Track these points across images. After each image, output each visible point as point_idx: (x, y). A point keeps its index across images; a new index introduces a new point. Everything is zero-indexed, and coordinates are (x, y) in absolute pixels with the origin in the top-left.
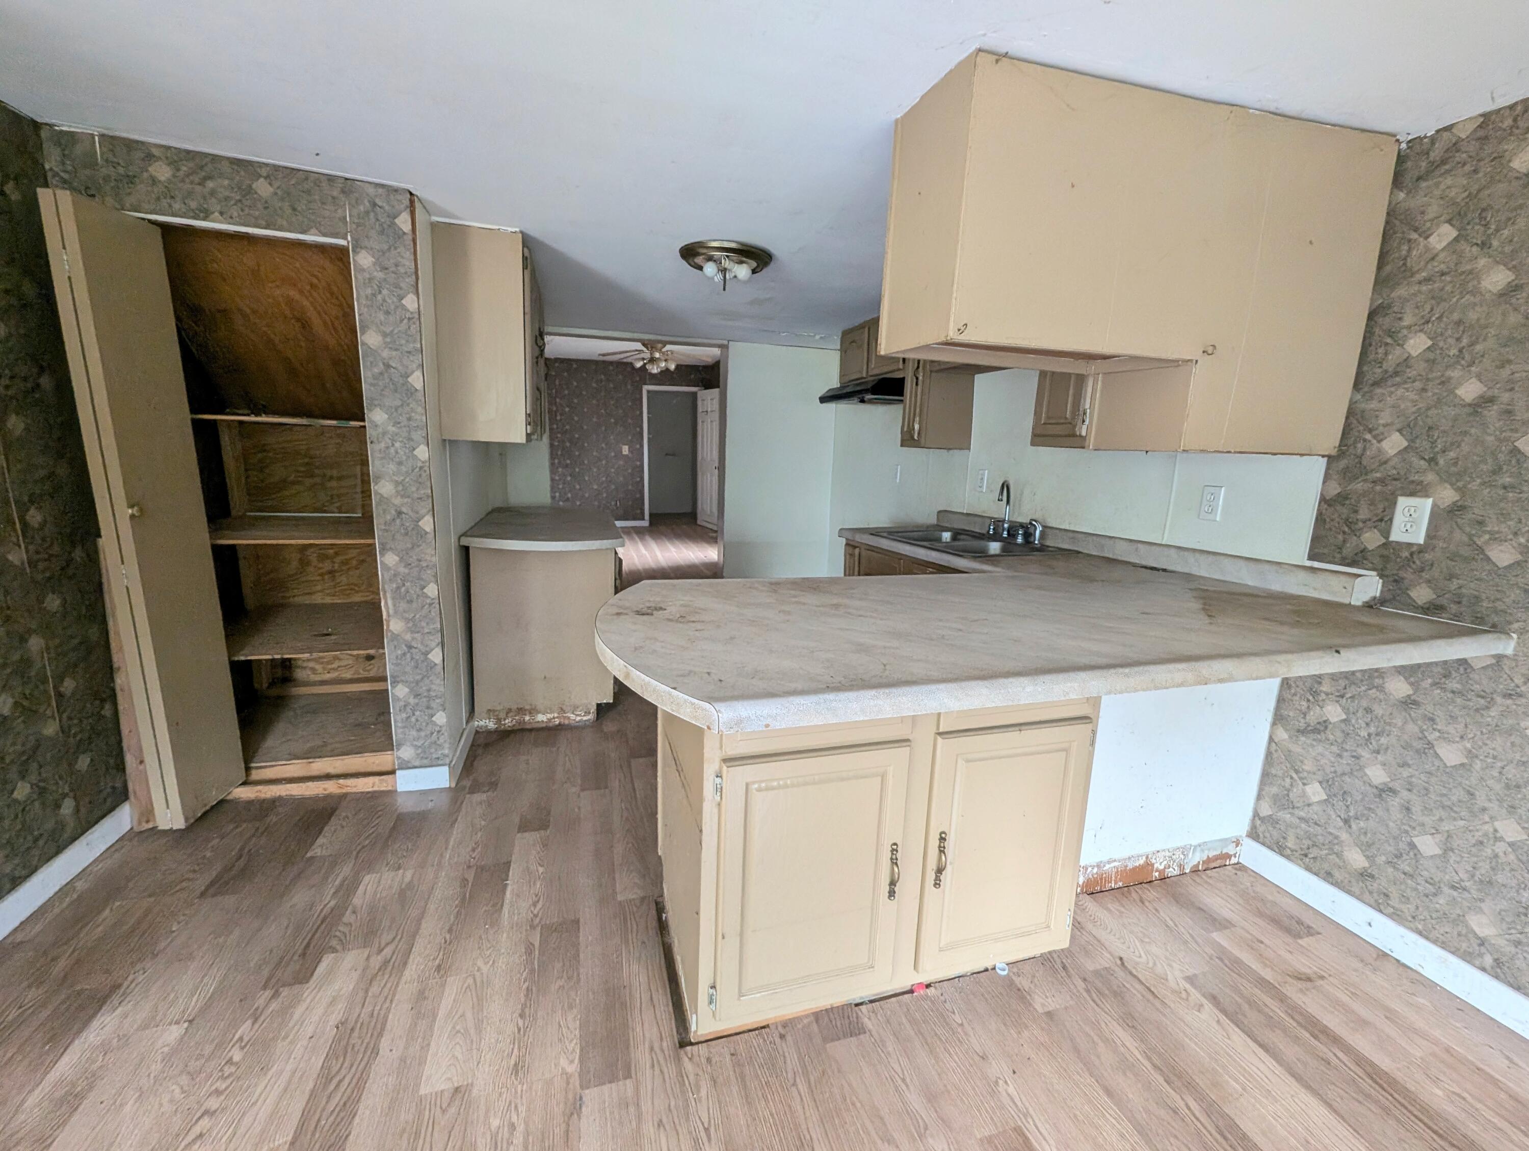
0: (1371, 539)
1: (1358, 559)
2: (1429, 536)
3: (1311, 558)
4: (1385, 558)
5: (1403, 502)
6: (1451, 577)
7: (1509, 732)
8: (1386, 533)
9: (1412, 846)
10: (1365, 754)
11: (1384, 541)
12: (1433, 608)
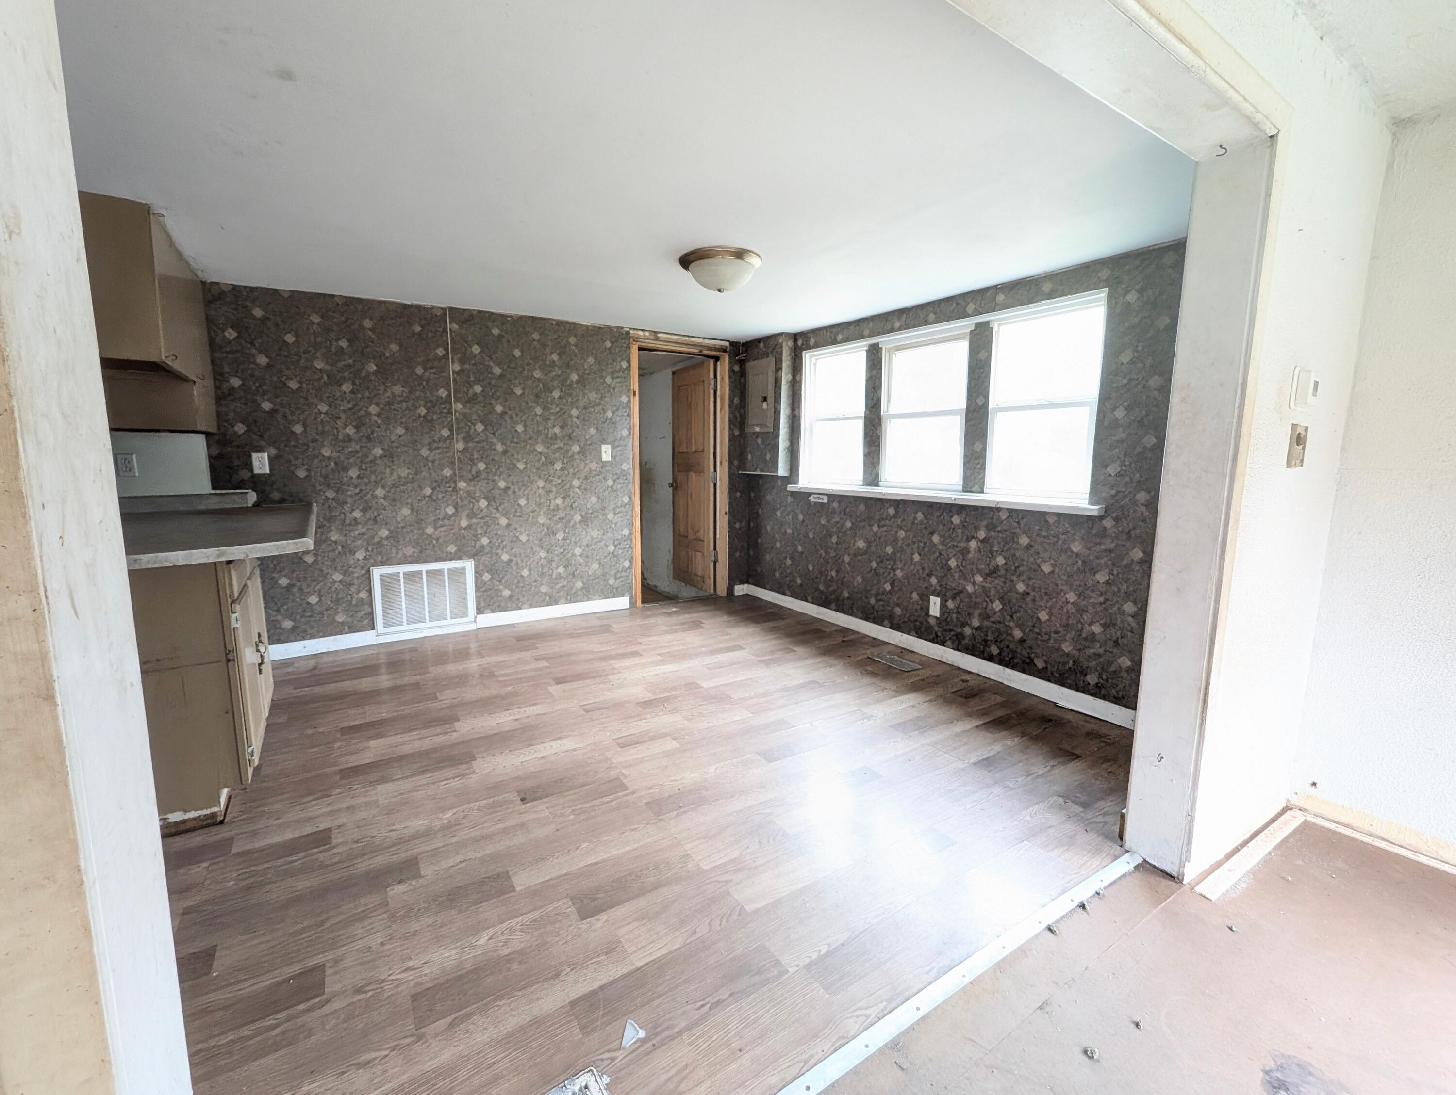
0: (245, 474)
1: (241, 485)
2: (271, 470)
3: (214, 488)
4: (255, 483)
5: (255, 456)
6: (285, 486)
7: (325, 541)
8: (251, 470)
9: (308, 603)
10: (276, 575)
11: (250, 474)
12: (282, 501)
